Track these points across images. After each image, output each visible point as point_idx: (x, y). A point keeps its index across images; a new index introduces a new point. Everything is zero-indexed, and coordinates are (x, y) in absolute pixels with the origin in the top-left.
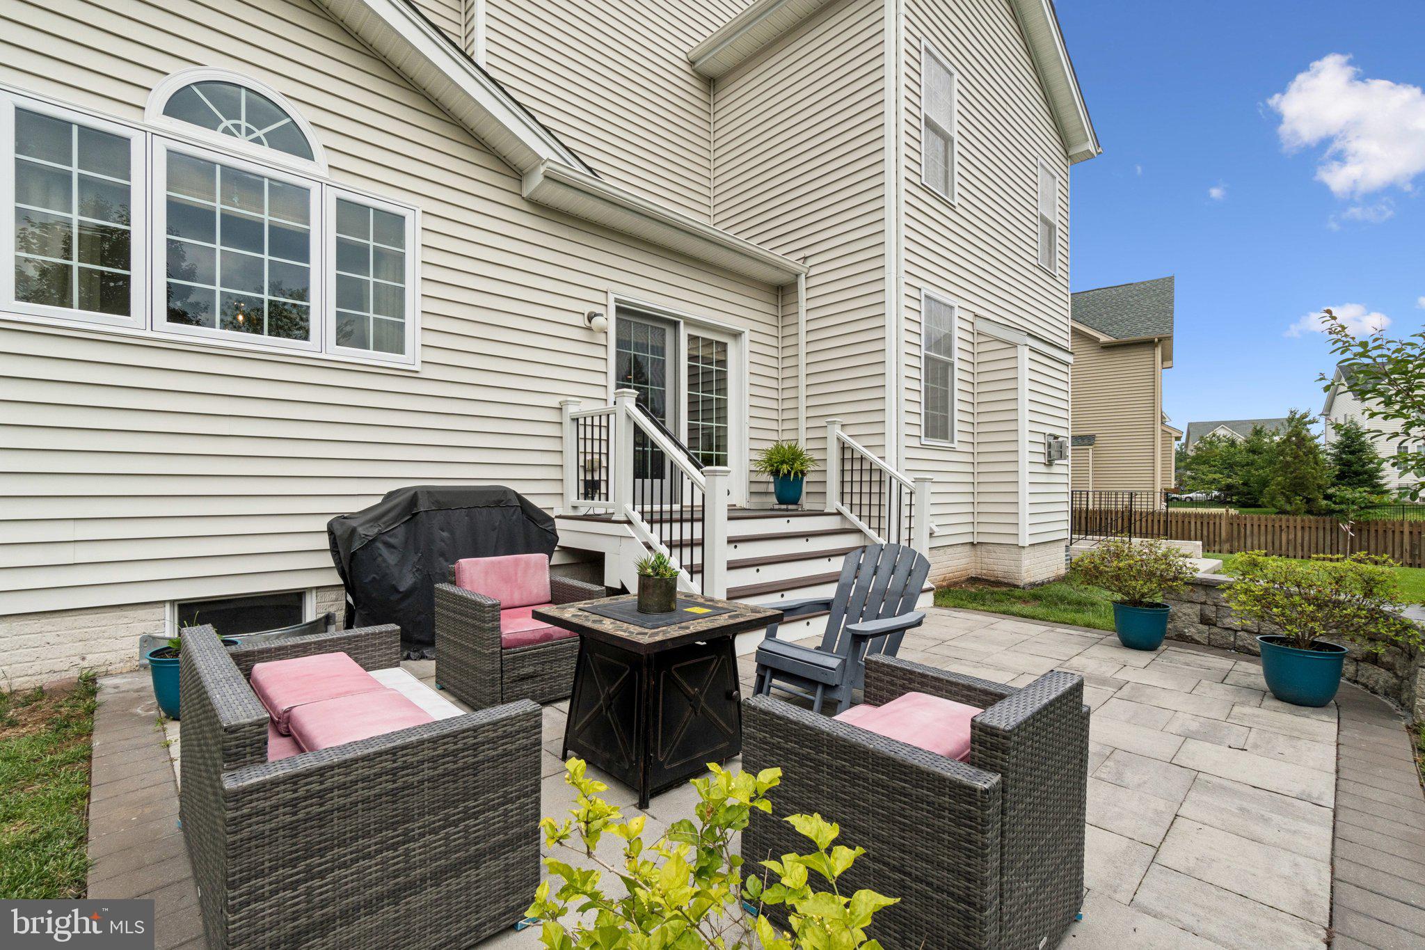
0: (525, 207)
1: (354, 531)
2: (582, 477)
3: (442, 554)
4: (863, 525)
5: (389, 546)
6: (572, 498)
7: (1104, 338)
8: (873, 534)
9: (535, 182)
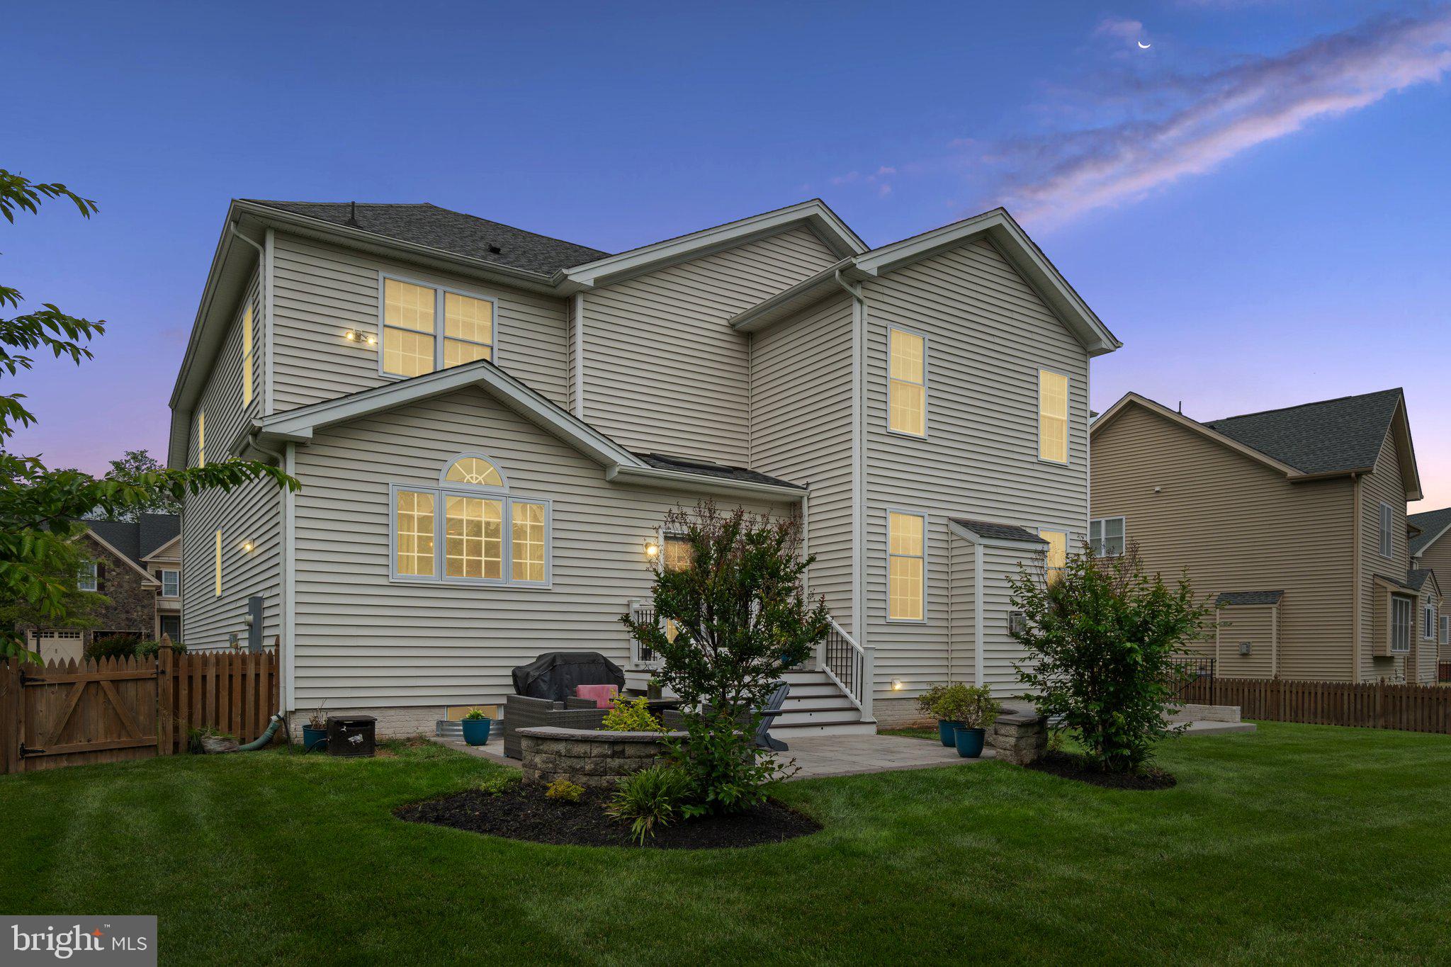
0: (607, 486)
1: (528, 674)
2: (641, 647)
3: (567, 687)
4: (837, 680)
5: (544, 681)
6: (635, 660)
7: (1291, 473)
8: (843, 686)
9: (613, 474)
